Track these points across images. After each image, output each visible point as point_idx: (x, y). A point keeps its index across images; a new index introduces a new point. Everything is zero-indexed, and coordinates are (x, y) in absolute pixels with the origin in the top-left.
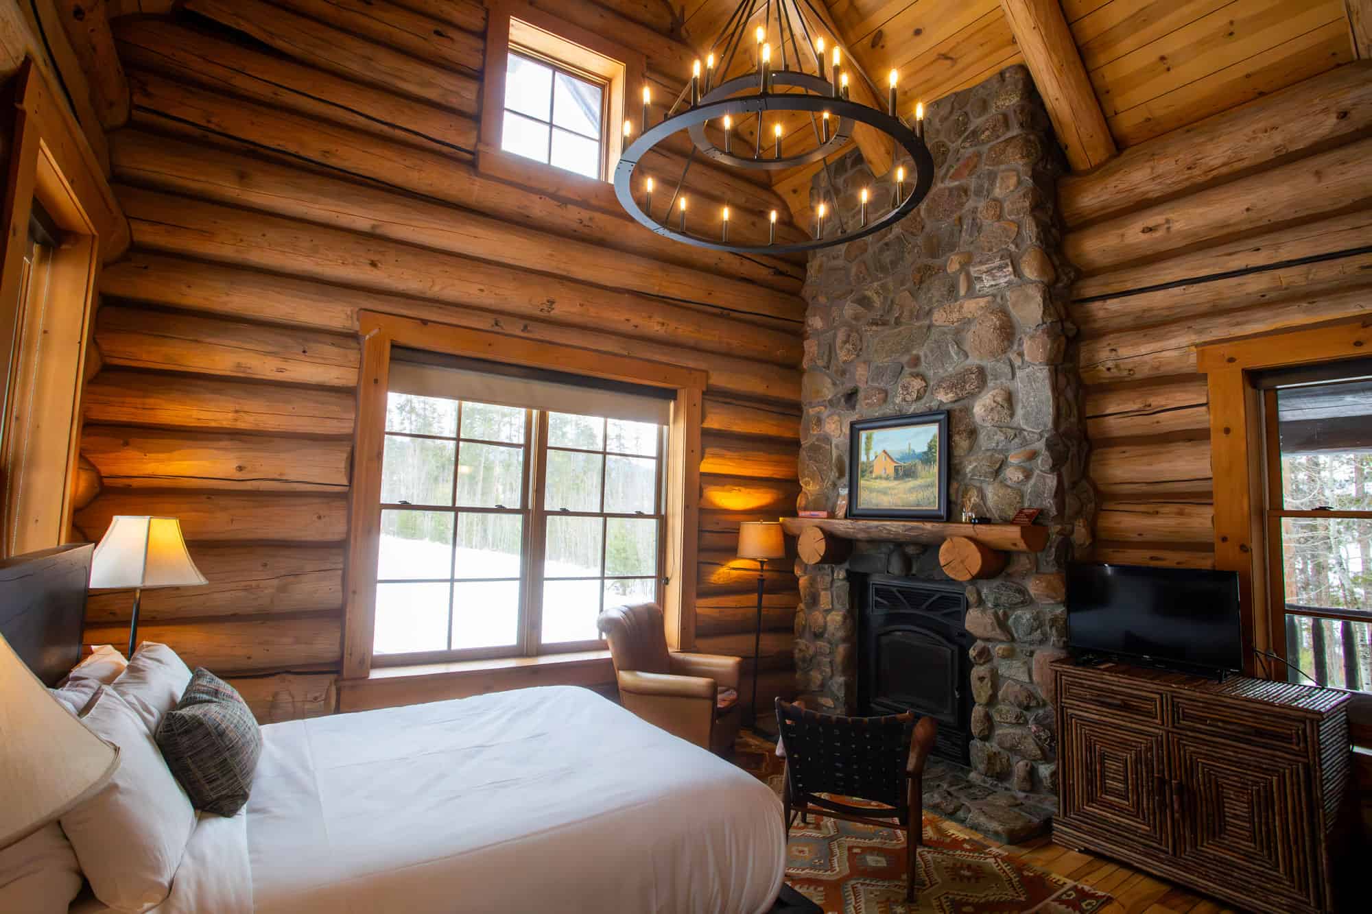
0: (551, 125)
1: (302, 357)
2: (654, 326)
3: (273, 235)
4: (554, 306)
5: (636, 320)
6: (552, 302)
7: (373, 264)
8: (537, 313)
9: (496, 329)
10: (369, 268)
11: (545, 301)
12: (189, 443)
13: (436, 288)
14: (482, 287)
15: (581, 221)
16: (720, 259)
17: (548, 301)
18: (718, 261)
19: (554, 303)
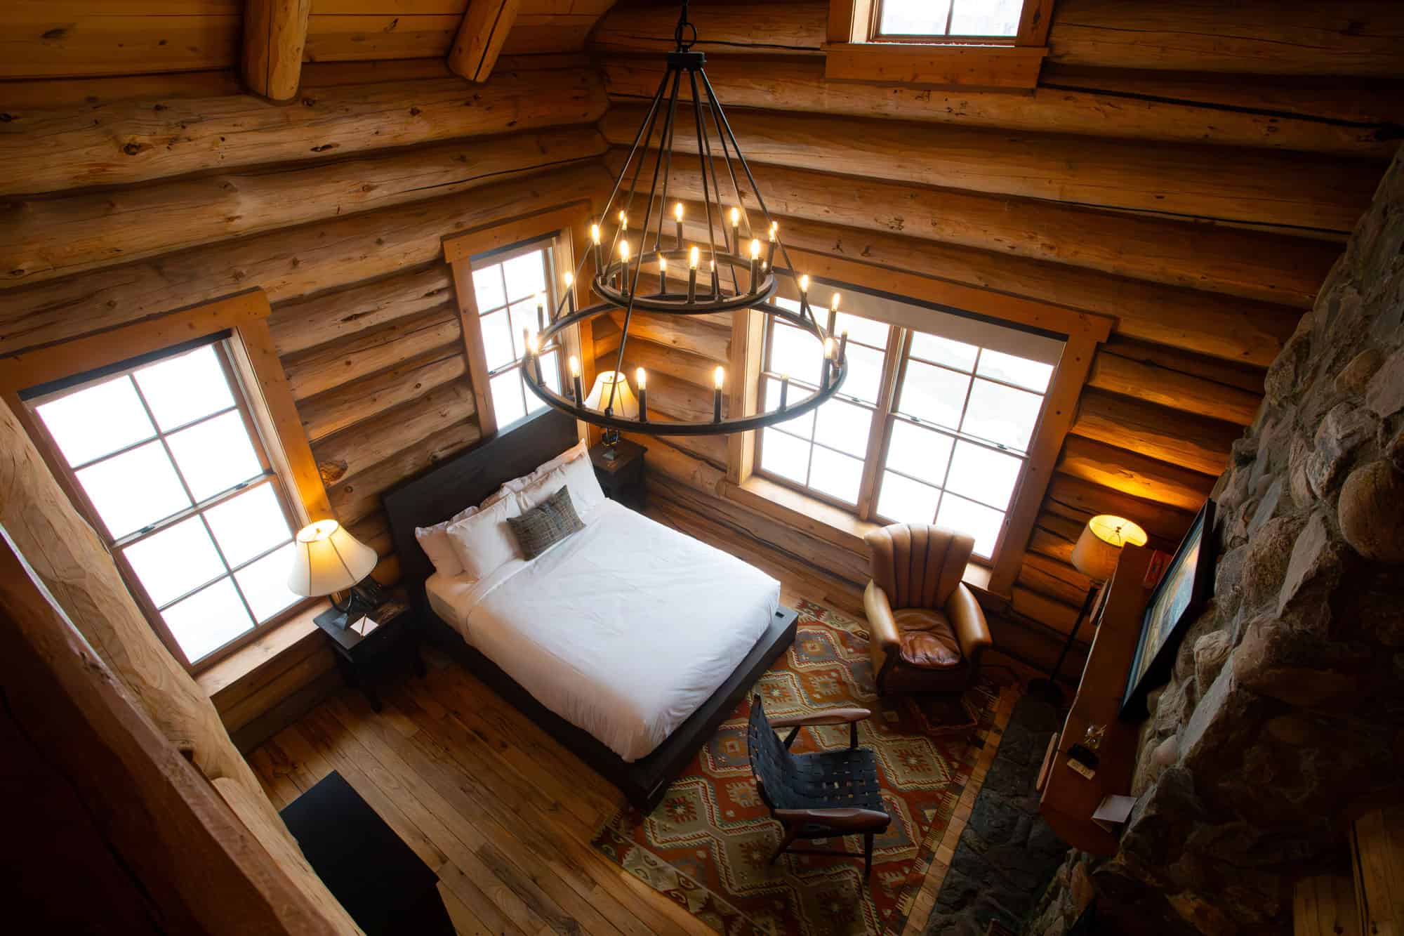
2: (1034, 248)
4: (902, 224)
5: (1010, 241)
6: (900, 221)
8: (890, 230)
11: (892, 219)
15: (950, 110)
16: (1211, 128)
17: (896, 219)
18: (1208, 131)
19: (902, 221)
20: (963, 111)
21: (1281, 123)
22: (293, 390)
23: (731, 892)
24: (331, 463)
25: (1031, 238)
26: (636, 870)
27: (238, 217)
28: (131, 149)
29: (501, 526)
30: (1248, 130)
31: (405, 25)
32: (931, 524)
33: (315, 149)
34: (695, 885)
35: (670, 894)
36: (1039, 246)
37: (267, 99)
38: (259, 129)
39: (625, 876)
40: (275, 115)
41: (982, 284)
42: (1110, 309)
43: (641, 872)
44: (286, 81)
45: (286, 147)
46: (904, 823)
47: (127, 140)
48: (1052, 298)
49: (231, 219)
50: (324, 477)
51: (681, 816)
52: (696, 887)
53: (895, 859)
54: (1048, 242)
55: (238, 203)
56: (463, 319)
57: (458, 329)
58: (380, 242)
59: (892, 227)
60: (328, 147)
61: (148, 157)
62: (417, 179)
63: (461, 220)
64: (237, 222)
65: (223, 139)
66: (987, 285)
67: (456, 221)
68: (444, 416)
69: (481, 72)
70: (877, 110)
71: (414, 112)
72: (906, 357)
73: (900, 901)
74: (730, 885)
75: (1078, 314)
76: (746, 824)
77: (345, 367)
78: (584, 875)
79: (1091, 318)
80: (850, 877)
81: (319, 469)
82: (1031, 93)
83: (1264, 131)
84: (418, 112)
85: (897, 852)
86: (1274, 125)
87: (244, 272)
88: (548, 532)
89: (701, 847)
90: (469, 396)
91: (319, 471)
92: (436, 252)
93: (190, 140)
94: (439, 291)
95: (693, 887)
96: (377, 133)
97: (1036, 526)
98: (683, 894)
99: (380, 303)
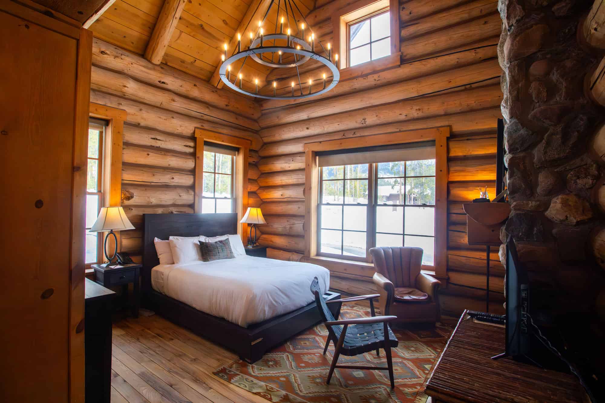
0: (371, 43)
1: (292, 162)
2: (414, 112)
3: (285, 129)
4: (366, 121)
5: (404, 113)
6: (364, 119)
7: (308, 128)
8: (361, 125)
9: (344, 137)
10: (306, 130)
11: (362, 120)
12: (274, 190)
13: (325, 129)
14: (338, 123)
15: (375, 80)
16: (458, 58)
17: (363, 119)
18: (457, 60)
19: (365, 119)
20: (379, 79)
21: (478, 50)
22: (123, 154)
23: (301, 394)
24: (128, 192)
25: (411, 109)
26: (239, 384)
27: (127, 87)
28: (103, 52)
29: (196, 245)
30: (469, 56)
31: (198, 63)
32: (402, 246)
33: (159, 82)
34: (277, 390)
35: (260, 394)
36: (415, 111)
37: (150, 61)
38: (144, 67)
39: (231, 386)
40: (150, 65)
41: (398, 130)
42: (447, 123)
43: (242, 385)
44: (158, 58)
45: (151, 77)
46: (412, 370)
47: (103, 50)
48: (425, 126)
49: (125, 86)
50: (122, 196)
51: (272, 365)
52: (278, 391)
53: (409, 383)
54: (417, 108)
55: (129, 83)
56: (197, 160)
57: (194, 163)
58: (173, 118)
59: (362, 124)
60: (163, 83)
61: (107, 57)
62: (191, 106)
63: (204, 125)
64: (126, 88)
65: (132, 64)
66: (400, 130)
67: (202, 124)
68: (180, 196)
69: (219, 84)
70: (352, 88)
71: (195, 85)
72: (377, 178)
73: (417, 399)
74: (301, 391)
75: (436, 129)
76: (312, 369)
77: (146, 155)
78: (204, 385)
79: (441, 129)
80: (382, 390)
81: (122, 191)
82: (399, 66)
83: (474, 54)
84: (196, 86)
85: (410, 380)
86: (476, 51)
87: (123, 104)
88: (217, 250)
89: (284, 377)
90: (193, 193)
91: (121, 192)
92: (192, 132)
93: (122, 59)
94: (190, 147)
95: (276, 390)
96: (181, 86)
97: (448, 230)
98: (269, 394)
99: (167, 139)
